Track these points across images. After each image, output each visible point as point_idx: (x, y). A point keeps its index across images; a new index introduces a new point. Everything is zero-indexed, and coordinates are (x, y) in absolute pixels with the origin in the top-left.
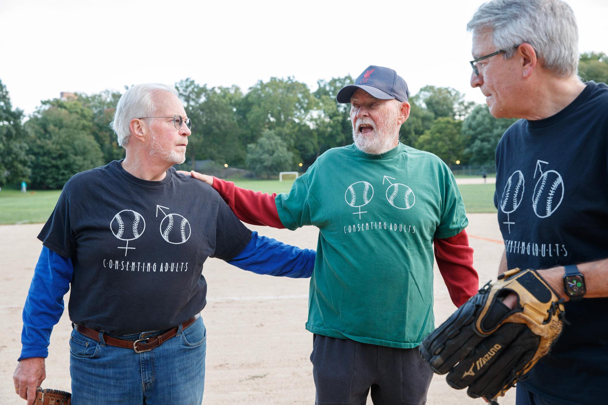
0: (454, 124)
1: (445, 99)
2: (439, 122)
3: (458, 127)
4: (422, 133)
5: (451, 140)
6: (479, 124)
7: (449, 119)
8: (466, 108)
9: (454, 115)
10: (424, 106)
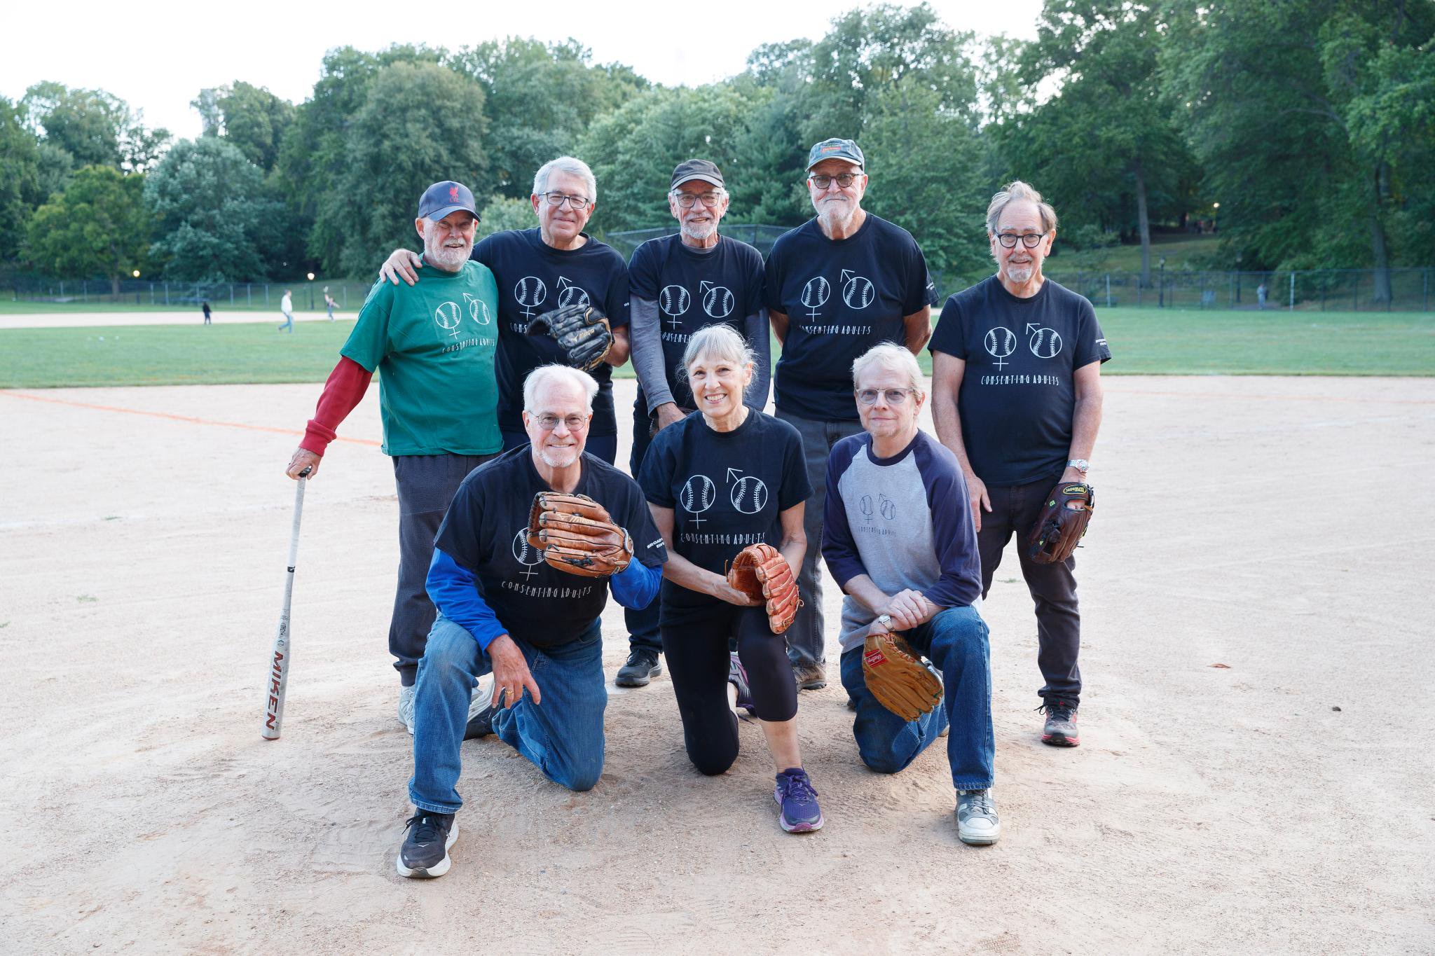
0: (123, 181)
1: (95, 119)
2: (86, 175)
3: (134, 191)
4: (42, 199)
5: (116, 220)
6: (187, 187)
7: (110, 167)
8: (148, 145)
9: (120, 160)
10: (41, 131)
